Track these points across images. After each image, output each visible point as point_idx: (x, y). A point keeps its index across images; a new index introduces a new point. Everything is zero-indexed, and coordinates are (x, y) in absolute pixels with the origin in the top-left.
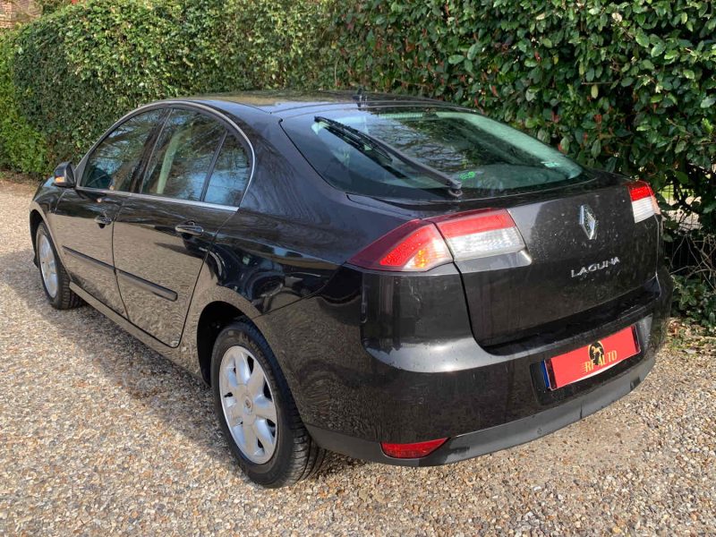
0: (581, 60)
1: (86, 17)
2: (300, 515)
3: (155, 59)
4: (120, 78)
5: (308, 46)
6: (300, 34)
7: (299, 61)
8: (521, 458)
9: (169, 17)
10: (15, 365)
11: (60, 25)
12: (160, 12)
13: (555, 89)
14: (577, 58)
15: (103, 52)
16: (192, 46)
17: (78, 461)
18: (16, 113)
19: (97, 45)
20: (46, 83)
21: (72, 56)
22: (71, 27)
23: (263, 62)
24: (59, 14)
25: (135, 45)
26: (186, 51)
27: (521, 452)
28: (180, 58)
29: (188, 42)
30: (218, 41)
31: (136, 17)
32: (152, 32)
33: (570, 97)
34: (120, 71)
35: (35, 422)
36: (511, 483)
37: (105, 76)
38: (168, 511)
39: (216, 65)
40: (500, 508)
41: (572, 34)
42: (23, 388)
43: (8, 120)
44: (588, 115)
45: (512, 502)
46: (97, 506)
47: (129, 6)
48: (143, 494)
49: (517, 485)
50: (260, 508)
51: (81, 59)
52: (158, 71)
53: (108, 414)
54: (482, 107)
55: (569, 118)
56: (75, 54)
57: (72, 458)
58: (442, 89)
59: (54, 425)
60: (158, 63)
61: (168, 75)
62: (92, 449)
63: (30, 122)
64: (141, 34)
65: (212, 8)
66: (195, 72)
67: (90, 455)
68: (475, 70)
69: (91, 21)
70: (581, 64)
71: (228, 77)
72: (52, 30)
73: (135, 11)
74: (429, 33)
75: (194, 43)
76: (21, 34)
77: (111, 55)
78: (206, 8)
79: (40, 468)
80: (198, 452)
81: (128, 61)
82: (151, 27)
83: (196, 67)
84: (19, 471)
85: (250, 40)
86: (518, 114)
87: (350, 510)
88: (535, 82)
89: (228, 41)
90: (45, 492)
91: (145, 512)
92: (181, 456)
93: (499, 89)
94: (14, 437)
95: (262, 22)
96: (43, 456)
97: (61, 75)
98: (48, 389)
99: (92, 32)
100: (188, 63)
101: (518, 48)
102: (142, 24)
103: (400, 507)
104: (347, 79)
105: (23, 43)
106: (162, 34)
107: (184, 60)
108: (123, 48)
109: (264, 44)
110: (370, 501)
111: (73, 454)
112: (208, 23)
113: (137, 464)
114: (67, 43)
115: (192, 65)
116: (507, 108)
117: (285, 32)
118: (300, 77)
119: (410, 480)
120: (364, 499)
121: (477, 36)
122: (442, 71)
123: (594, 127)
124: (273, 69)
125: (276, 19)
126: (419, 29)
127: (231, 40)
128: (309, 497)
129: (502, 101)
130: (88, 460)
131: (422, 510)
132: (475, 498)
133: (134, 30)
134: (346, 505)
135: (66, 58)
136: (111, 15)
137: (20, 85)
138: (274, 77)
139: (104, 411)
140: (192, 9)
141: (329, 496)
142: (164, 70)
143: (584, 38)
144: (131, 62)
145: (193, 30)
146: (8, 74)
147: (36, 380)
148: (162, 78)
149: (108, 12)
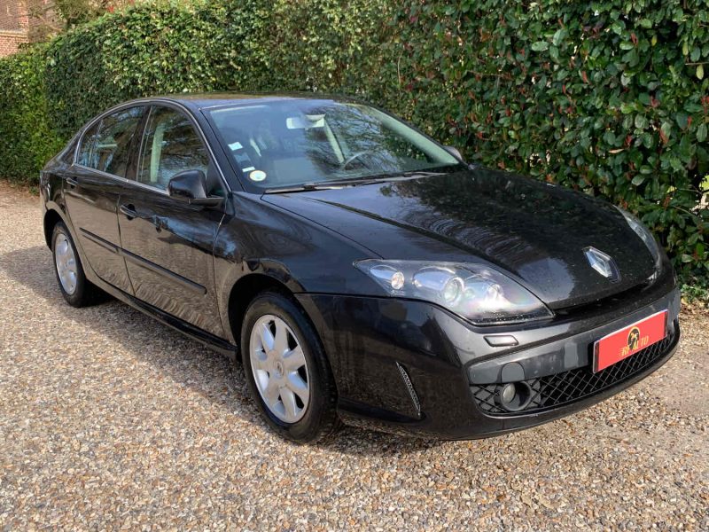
0: (686, 39)
1: (125, 24)
2: (466, 523)
3: (199, 63)
4: (162, 85)
5: (369, 42)
6: (359, 30)
7: (359, 58)
8: (687, 458)
9: (214, 20)
10: (108, 373)
11: (97, 34)
12: (204, 15)
13: (653, 72)
14: (680, 37)
15: (143, 59)
16: (239, 49)
17: (208, 470)
18: (46, 126)
19: (136, 51)
20: (81, 94)
21: (110, 65)
22: (109, 35)
23: (319, 61)
24: (95, 23)
25: (177, 51)
26: (233, 54)
27: (685, 452)
28: (227, 61)
29: (235, 44)
30: (267, 42)
31: (178, 22)
32: (196, 37)
33: (671, 80)
34: (161, 78)
35: (148, 430)
36: (685, 485)
37: (146, 84)
38: (321, 521)
39: (266, 67)
40: (682, 511)
41: (674, 12)
42: (124, 396)
43: (38, 134)
44: (691, 98)
45: (694, 505)
46: (242, 516)
47: (171, 12)
48: (287, 502)
49: (693, 487)
50: (419, 516)
51: (120, 67)
52: (203, 75)
53: (222, 421)
54: (570, 95)
55: (668, 103)
56: (113, 62)
57: (200, 467)
58: (524, 78)
59: (170, 433)
60: (203, 67)
61: (214, 79)
62: (218, 457)
63: (62, 135)
64: (184, 39)
65: (260, 8)
66: (243, 76)
67: (218, 463)
68: (560, 56)
69: (130, 28)
70: (686, 44)
71: (279, 78)
72: (88, 40)
73: (177, 16)
74: (506, 20)
75: (242, 46)
76: (53, 46)
77: (152, 61)
78: (254, 8)
79: (169, 478)
80: (332, 458)
81: (171, 67)
82: (195, 31)
83: (244, 70)
84: (148, 482)
85: (305, 38)
86: (610, 100)
87: (518, 516)
88: (632, 65)
89: (279, 42)
90: (183, 503)
91: (297, 522)
92: (315, 462)
93: (589, 74)
94: (131, 446)
95: (316, 20)
96: (169, 465)
97: (98, 84)
98: (151, 398)
99: (132, 39)
100: (235, 66)
101: (611, 30)
102: (184, 28)
103: (571, 512)
104: (412, 74)
105: (55, 55)
106: (206, 37)
107: (231, 63)
108: (165, 54)
109: (319, 42)
110: (536, 507)
111: (200, 463)
112: (257, 24)
113: (271, 472)
114: (104, 52)
115: (240, 68)
116: (597, 95)
117: (343, 29)
118: (360, 74)
119: (572, 483)
120: (530, 504)
121: (562, 21)
122: (523, 59)
123: (699, 109)
124: (329, 68)
125: (332, 16)
126: (496, 17)
127: (282, 40)
128: (468, 503)
129: (591, 87)
130: (217, 469)
131: (597, 514)
132: (649, 502)
133: (176, 35)
134: (512, 512)
135: (105, 67)
136: (152, 21)
137: (52, 97)
138: (330, 76)
139: (217, 418)
140: (238, 11)
141: (491, 501)
142: (209, 74)
143: (688, 16)
144: (173, 68)
145: (240, 32)
146: (39, 88)
147: (136, 389)
148: (207, 83)
149: (148, 19)
